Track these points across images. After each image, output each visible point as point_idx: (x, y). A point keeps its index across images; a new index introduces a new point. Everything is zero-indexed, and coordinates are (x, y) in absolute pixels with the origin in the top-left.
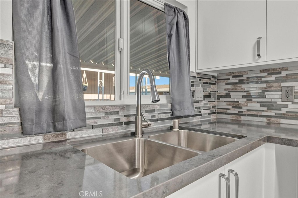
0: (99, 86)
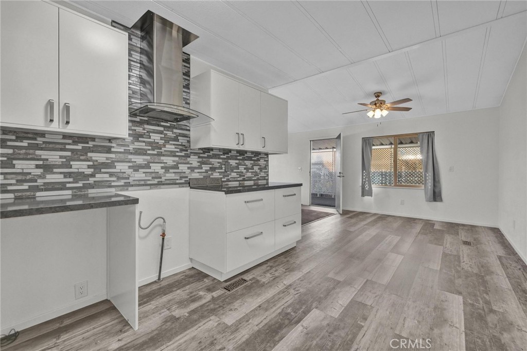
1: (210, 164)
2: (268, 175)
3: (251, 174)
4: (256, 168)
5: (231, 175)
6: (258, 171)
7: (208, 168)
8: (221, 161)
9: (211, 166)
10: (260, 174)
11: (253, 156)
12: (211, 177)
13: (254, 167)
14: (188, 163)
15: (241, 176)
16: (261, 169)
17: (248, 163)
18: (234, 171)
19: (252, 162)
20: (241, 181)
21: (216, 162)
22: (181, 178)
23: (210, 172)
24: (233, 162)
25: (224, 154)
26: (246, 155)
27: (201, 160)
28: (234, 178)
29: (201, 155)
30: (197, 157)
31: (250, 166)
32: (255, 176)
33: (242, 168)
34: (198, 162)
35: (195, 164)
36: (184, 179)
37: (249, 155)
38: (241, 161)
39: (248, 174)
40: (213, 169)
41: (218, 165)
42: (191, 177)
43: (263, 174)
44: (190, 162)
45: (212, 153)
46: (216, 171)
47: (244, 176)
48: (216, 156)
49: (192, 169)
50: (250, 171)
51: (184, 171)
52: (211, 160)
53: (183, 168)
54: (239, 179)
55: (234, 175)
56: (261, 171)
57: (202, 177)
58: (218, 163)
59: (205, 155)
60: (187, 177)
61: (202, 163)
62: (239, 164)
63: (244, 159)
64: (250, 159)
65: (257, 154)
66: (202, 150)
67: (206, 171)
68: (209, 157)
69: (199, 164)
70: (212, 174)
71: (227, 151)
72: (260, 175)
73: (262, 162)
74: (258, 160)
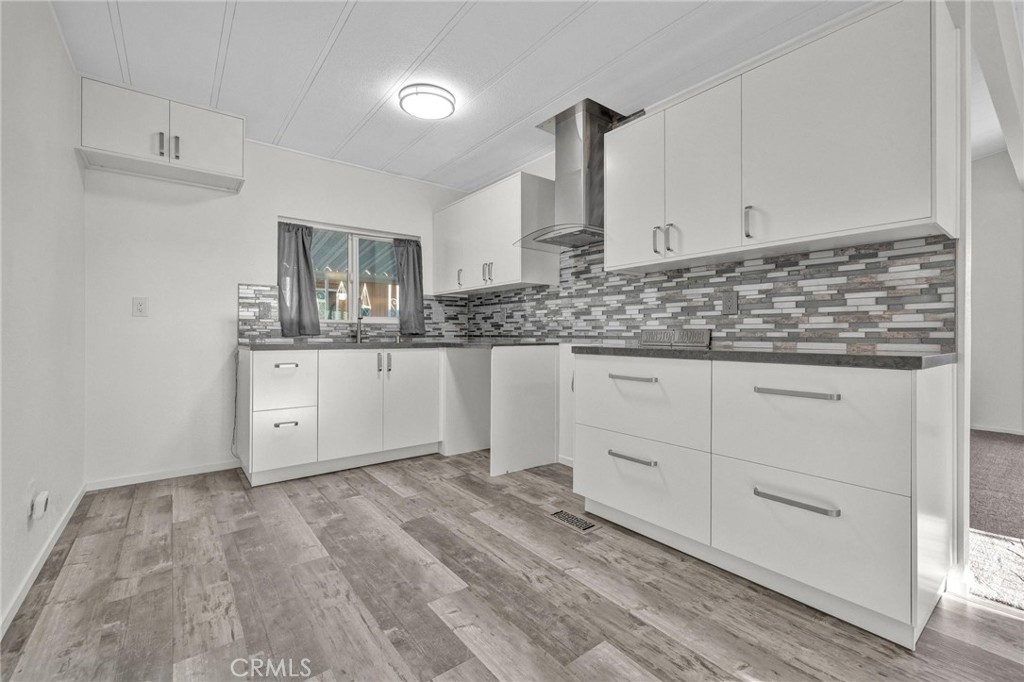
0: (390, 308)
1: (681, 301)
5: (741, 323)
6: (878, 310)
7: (679, 310)
8: (710, 290)
9: (684, 304)
10: (889, 319)
12: (685, 327)
14: (641, 302)
15: (779, 326)
16: (892, 302)
18: (754, 312)
20: (782, 339)
21: (698, 294)
22: (629, 328)
23: (683, 318)
24: (749, 291)
25: (719, 273)
27: (663, 294)
28: (756, 331)
29: (665, 285)
30: (656, 289)
32: (857, 326)
34: (658, 299)
35: (653, 303)
36: (633, 331)
40: (689, 311)
41: (700, 301)
42: (645, 328)
44: (645, 300)
45: (686, 275)
46: (699, 314)
47: (795, 326)
48: (695, 282)
49: (647, 313)
51: (633, 317)
52: (685, 292)
53: (632, 311)
54: (772, 335)
55: (753, 323)
57: (665, 327)
58: (704, 295)
59: (673, 284)
60: (637, 327)
61: (664, 300)
66: (665, 274)
67: (675, 316)
68: (680, 286)
69: (660, 302)
70: (687, 322)
71: (728, 266)
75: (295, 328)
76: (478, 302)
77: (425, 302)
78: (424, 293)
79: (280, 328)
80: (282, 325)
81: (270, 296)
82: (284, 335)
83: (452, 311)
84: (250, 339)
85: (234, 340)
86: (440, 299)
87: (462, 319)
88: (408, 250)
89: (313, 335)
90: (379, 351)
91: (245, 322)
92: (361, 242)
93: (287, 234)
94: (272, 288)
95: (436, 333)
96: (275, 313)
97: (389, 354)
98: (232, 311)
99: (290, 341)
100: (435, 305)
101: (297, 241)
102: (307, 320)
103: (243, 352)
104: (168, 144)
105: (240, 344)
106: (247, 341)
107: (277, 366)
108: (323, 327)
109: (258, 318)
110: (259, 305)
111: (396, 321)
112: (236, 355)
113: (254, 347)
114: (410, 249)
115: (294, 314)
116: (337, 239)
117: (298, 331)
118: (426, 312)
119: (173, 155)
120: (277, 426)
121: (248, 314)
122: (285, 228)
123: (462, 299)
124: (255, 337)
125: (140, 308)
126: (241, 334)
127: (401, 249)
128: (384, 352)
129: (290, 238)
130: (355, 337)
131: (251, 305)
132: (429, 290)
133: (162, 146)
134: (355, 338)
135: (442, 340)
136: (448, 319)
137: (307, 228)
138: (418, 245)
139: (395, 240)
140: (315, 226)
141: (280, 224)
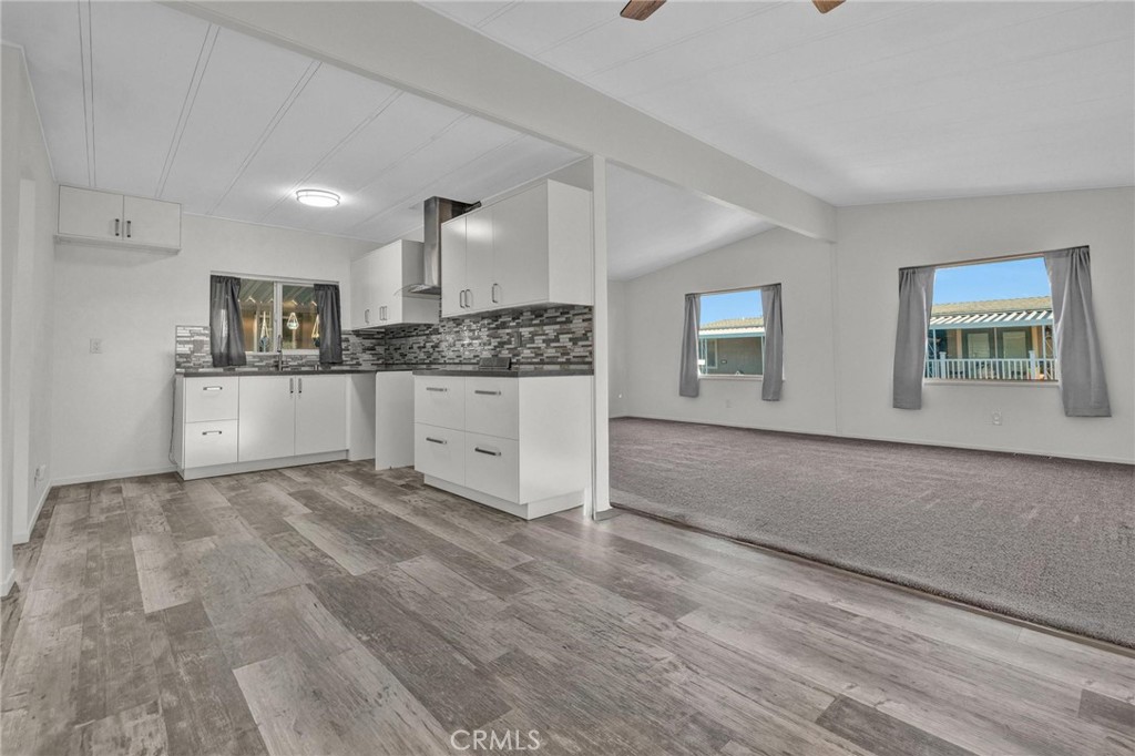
1: (498, 338)
2: (591, 353)
3: (554, 350)
4: (564, 339)
5: (522, 353)
6: (569, 345)
7: (497, 344)
8: (510, 331)
9: (500, 340)
10: (573, 351)
11: (558, 314)
12: (500, 356)
13: (561, 336)
15: (537, 355)
16: (574, 341)
17: (550, 330)
18: (528, 346)
19: (557, 327)
20: (537, 363)
21: (505, 333)
22: (474, 357)
23: (499, 349)
24: (526, 332)
25: (514, 318)
26: (546, 315)
28: (528, 358)
31: (552, 335)
32: (563, 354)
33: (539, 342)
35: (485, 339)
36: (476, 359)
37: (550, 313)
38: (537, 329)
39: (549, 350)
40: (501, 344)
41: (507, 338)
42: (482, 357)
43: (579, 351)
45: (500, 319)
46: (505, 346)
47: (542, 355)
48: (505, 324)
49: (483, 346)
50: (553, 345)
51: (476, 349)
52: (500, 331)
53: (476, 344)
54: (534, 360)
55: (527, 353)
56: (575, 344)
58: (508, 334)
60: (478, 356)
62: (534, 334)
63: (542, 324)
64: (552, 321)
65: (566, 309)
66: (491, 319)
67: (495, 348)
68: (497, 327)
70: (500, 352)
71: (517, 313)
72: (572, 354)
73: (578, 325)
74: (569, 321)
75: (224, 359)
76: (391, 336)
77: (343, 336)
78: (343, 328)
79: (211, 360)
80: (213, 358)
81: (204, 335)
82: (215, 366)
83: (368, 343)
84: (185, 368)
85: (172, 369)
86: (357, 333)
87: (380, 350)
88: (328, 294)
89: (239, 365)
90: (292, 377)
91: (181, 355)
92: (284, 287)
93: (218, 285)
94: (205, 328)
95: (354, 362)
96: (207, 348)
97: (300, 380)
98: (171, 347)
99: (220, 370)
100: (353, 339)
101: (227, 289)
102: (234, 352)
103: (179, 378)
104: (122, 227)
105: (177, 373)
106: (183, 370)
107: (205, 389)
108: (249, 359)
109: (193, 352)
110: (194, 342)
111: (316, 352)
112: (174, 382)
113: (187, 375)
114: (329, 292)
115: (223, 348)
116: (264, 288)
117: (227, 362)
118: (344, 345)
119: (126, 235)
120: (204, 434)
121: (185, 349)
122: (216, 280)
123: (378, 333)
124: (189, 367)
125: (96, 348)
126: (178, 365)
127: (321, 292)
128: (296, 378)
129: (221, 288)
130: (277, 366)
131: (188, 342)
132: (347, 324)
133: (117, 228)
134: (278, 368)
135: (360, 368)
136: (365, 350)
137: (235, 279)
138: (336, 288)
139: (316, 285)
140: (242, 277)
141: (212, 277)
